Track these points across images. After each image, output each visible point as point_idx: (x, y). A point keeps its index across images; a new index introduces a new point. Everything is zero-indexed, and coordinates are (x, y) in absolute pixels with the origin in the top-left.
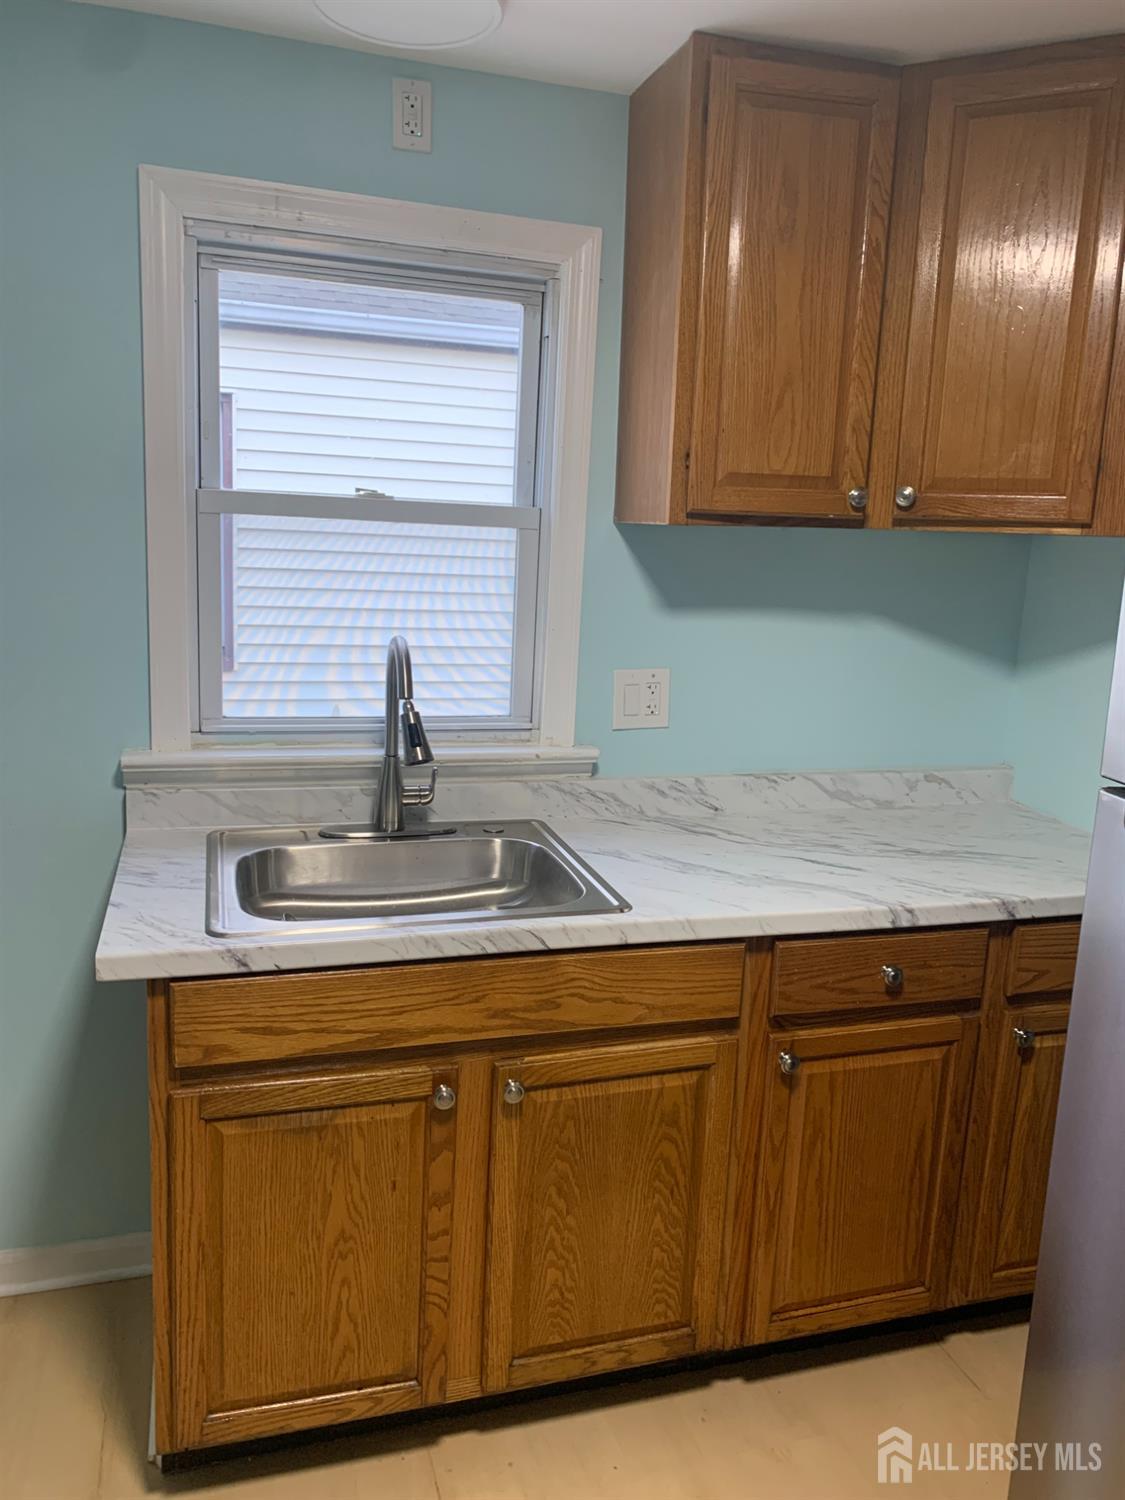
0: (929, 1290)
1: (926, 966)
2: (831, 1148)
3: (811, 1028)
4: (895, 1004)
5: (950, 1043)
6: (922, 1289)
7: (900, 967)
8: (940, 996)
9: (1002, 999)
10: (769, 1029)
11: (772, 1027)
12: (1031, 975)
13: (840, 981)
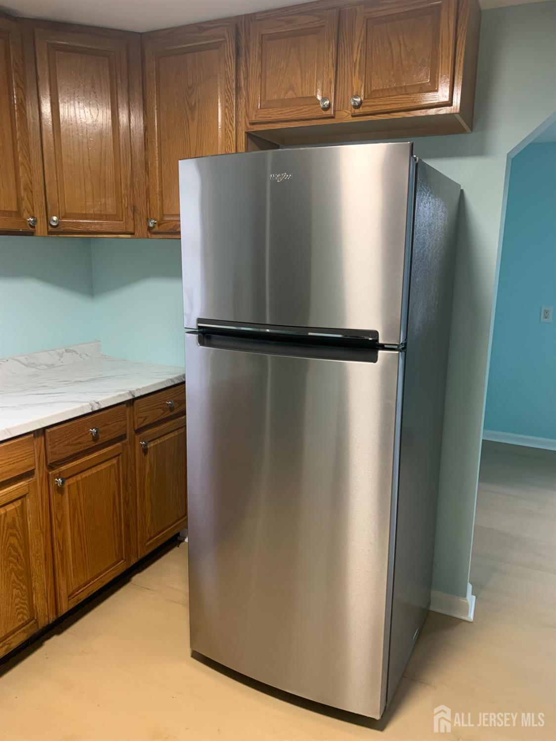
0: (125, 560)
1: (105, 425)
2: (81, 514)
3: (65, 465)
4: (98, 444)
5: (119, 455)
6: (123, 561)
7: (97, 427)
8: (113, 436)
9: (133, 432)
10: (47, 471)
11: (49, 469)
12: (143, 419)
13: (75, 440)
